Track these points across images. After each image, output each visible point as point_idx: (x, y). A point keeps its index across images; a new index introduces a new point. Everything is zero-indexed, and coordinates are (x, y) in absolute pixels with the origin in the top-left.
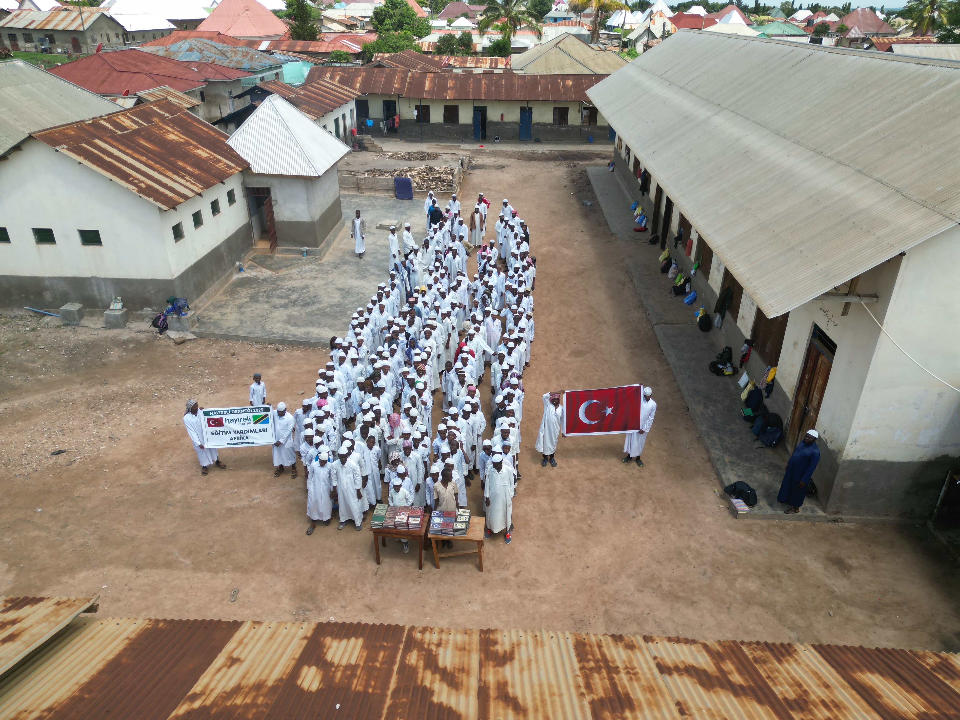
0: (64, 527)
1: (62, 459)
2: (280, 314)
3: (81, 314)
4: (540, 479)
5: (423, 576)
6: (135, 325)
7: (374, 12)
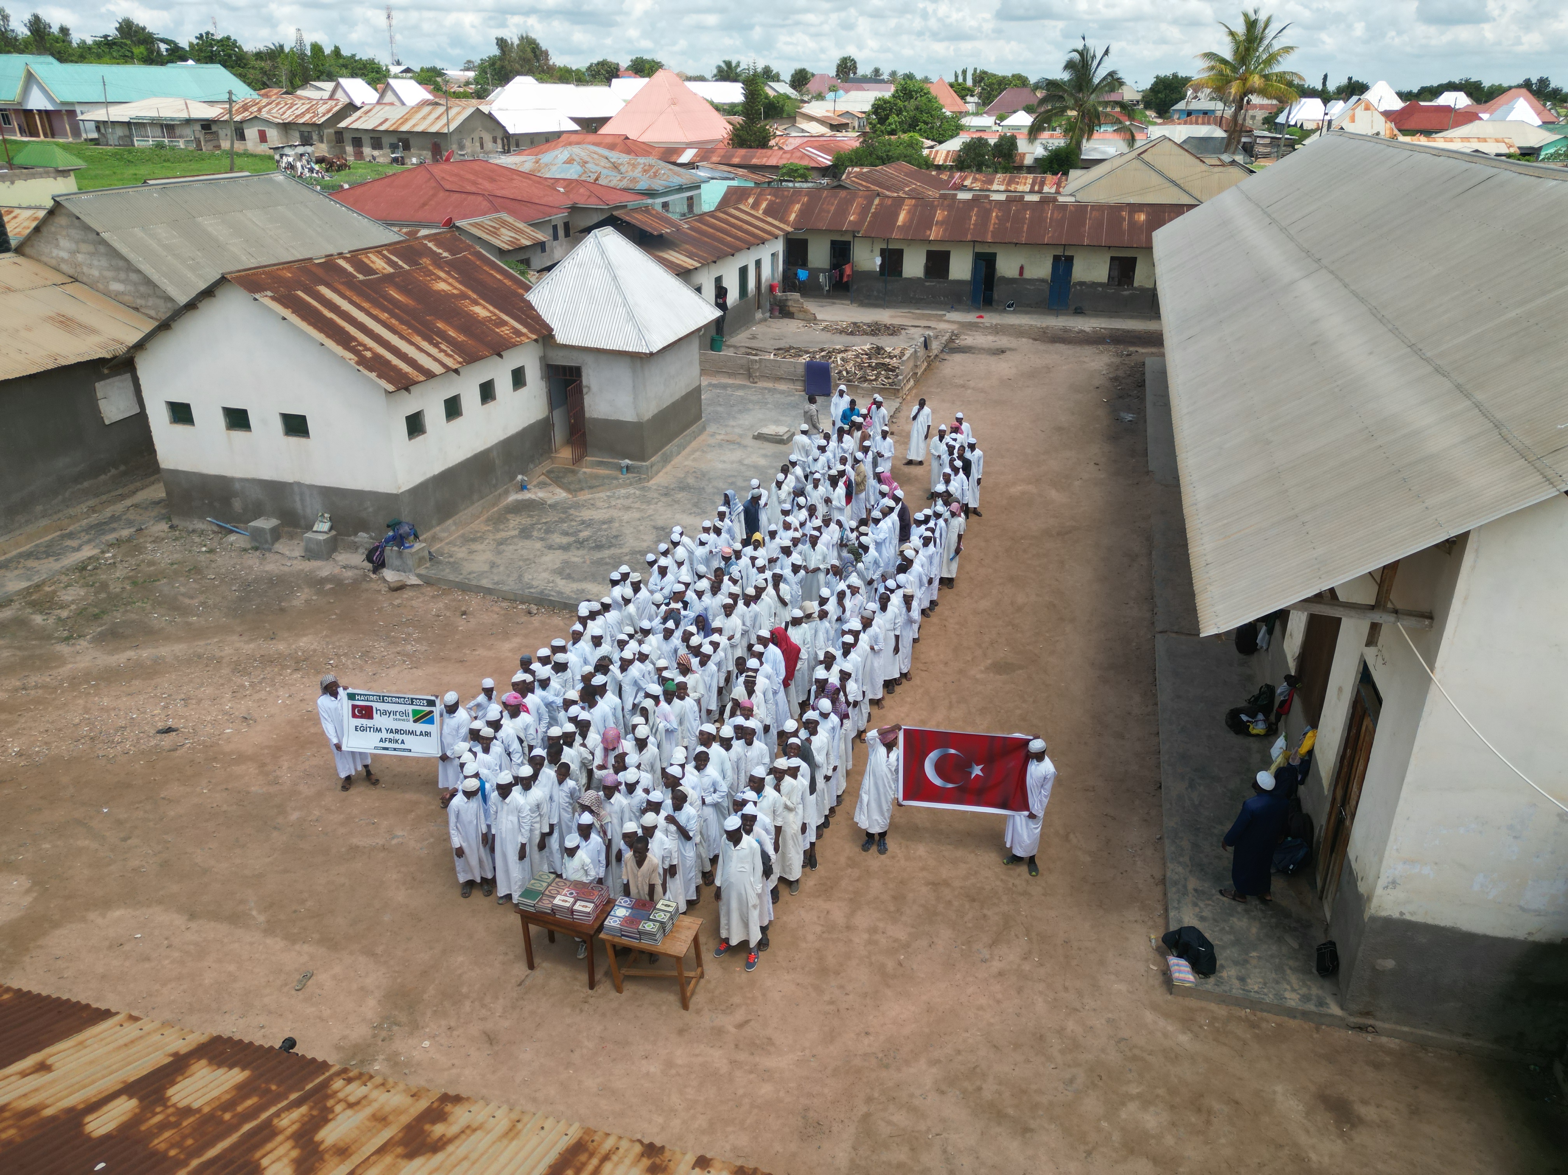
0: (125, 839)
1: (167, 741)
2: (553, 559)
3: (276, 534)
4: (850, 870)
5: (591, 1000)
6: (343, 557)
7: (873, 106)
